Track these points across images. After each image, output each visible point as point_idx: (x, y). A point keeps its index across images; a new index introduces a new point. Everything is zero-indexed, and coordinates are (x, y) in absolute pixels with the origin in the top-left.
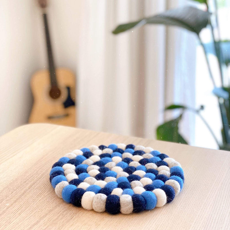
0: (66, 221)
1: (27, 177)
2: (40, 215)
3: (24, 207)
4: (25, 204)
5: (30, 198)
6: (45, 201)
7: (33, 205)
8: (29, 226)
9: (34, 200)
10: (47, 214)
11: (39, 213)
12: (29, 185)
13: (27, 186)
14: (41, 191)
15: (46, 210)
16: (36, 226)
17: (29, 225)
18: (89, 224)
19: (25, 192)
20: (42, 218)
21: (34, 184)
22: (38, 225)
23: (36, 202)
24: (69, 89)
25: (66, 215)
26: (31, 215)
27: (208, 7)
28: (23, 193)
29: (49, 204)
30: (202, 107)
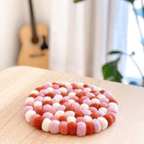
24: (44, 37)
30: (133, 53)
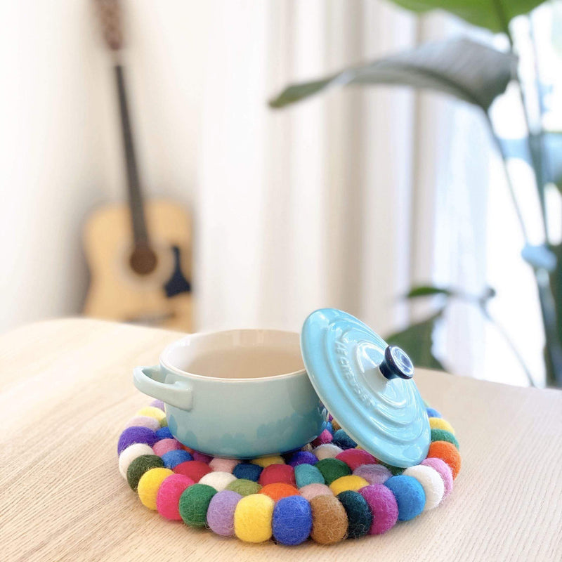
0: (113, 542)
1: (28, 441)
2: (50, 528)
3: (13, 509)
4: (15, 502)
5: (30, 490)
6: (67, 496)
7: (36, 506)
8: (21, 554)
9: (39, 495)
10: (67, 527)
11: (47, 523)
12: (31, 460)
13: (27, 462)
14: (58, 474)
15: (67, 517)
16: (37, 554)
17: (21, 551)
18: (167, 550)
19: (19, 475)
20: (54, 536)
21: (44, 457)
22: (43, 552)
23: (43, 498)
24: (176, 251)
25: (114, 531)
26: (29, 528)
27: (511, 42)
28: (15, 478)
29: (75, 503)
30: (492, 293)
